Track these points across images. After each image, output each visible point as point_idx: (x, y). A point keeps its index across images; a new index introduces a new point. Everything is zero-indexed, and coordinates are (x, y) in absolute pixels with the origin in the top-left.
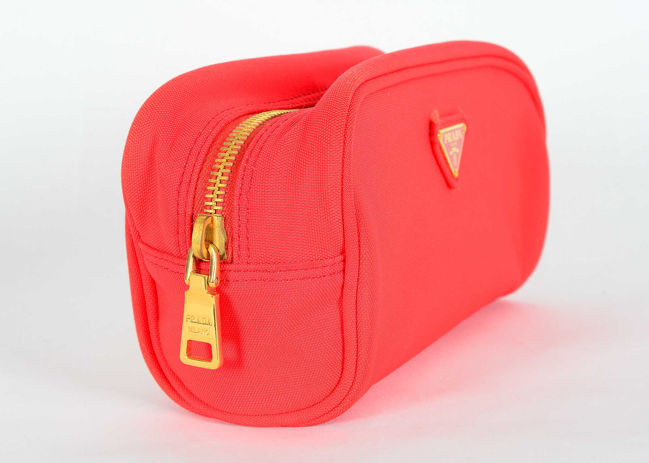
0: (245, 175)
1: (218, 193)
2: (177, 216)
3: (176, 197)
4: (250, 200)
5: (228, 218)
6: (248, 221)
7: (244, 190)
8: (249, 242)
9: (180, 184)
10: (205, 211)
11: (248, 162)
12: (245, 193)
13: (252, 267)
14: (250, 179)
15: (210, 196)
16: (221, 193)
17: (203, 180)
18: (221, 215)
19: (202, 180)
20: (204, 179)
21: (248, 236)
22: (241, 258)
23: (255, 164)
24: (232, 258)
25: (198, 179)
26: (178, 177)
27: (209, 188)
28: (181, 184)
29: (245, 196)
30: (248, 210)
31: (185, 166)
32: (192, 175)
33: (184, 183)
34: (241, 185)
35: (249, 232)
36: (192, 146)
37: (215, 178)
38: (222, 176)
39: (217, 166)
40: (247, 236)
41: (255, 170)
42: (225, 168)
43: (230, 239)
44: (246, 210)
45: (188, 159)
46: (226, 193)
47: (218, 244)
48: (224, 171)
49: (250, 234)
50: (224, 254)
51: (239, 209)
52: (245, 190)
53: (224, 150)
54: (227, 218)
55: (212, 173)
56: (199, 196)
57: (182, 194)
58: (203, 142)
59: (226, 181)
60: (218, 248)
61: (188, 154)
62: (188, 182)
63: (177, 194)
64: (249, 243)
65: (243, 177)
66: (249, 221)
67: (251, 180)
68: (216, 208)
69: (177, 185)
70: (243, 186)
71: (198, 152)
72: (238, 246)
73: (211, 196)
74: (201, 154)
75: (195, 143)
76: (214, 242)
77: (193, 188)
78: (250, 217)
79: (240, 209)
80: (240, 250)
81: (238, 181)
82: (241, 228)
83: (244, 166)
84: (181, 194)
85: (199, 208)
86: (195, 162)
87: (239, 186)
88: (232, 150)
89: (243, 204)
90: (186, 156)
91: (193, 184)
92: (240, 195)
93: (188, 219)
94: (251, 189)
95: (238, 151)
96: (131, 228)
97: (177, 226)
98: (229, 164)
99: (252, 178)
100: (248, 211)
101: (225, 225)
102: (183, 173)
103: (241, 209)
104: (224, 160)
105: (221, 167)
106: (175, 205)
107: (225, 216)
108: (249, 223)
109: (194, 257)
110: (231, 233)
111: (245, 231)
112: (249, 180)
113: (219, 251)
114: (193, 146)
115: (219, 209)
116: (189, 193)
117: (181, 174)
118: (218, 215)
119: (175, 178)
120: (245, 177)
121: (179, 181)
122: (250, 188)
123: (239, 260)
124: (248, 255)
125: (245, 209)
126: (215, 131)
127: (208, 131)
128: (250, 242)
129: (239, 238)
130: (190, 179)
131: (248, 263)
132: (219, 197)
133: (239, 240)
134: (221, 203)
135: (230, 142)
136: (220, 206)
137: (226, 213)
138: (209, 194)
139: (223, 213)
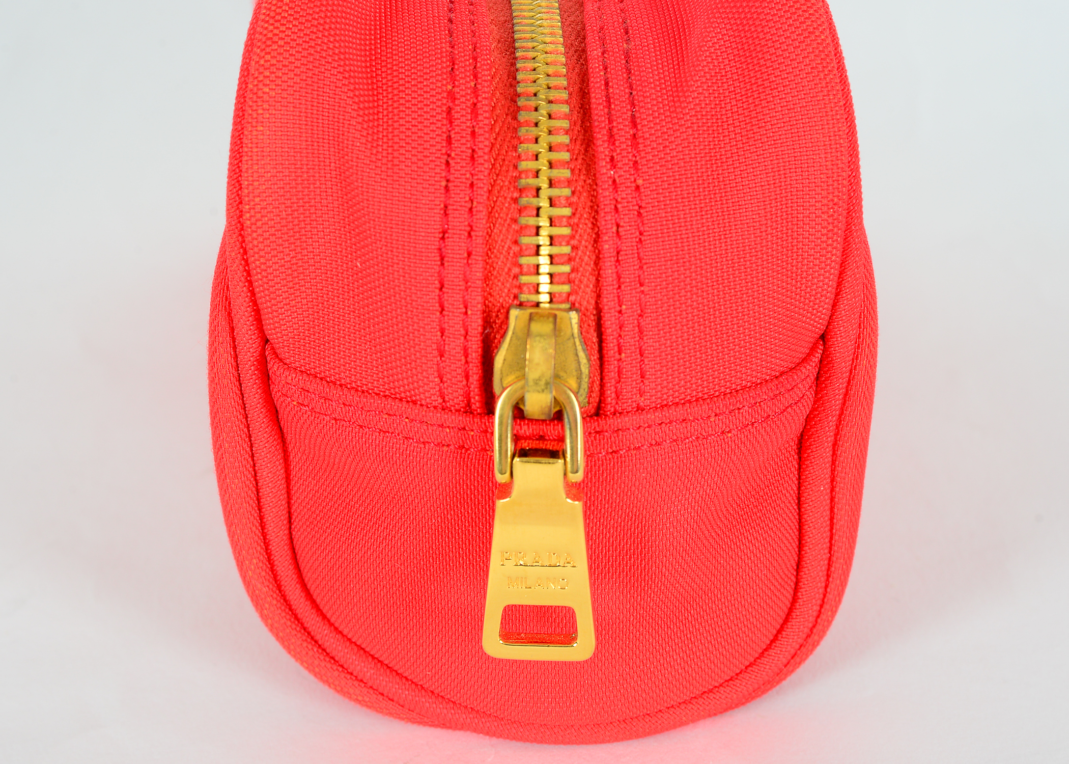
1: (553, 250)
6: (642, 312)
8: (644, 360)
9: (443, 237)
10: (522, 297)
11: (616, 165)
14: (638, 211)
16: (561, 252)
18: (569, 305)
21: (643, 347)
22: (623, 399)
23: (639, 170)
24: (600, 402)
27: (524, 240)
28: (447, 236)
30: (643, 286)
31: (447, 189)
33: (454, 233)
35: (646, 338)
37: (534, 212)
38: (552, 206)
39: (530, 181)
40: (641, 346)
41: (644, 186)
43: (596, 357)
44: (638, 288)
45: (449, 169)
46: (572, 248)
49: (647, 343)
51: (620, 287)
53: (529, 135)
55: (522, 201)
56: (497, 261)
57: (452, 260)
59: (566, 219)
61: (444, 154)
62: (464, 230)
64: (643, 364)
66: (646, 313)
67: (640, 212)
68: (553, 288)
69: (435, 239)
72: (616, 375)
78: (648, 304)
79: (623, 287)
81: (607, 219)
82: (625, 330)
83: (610, 177)
84: (449, 261)
87: (612, 230)
90: (441, 162)
92: (618, 252)
93: (477, 322)
100: (643, 289)
102: (446, 206)
103: (625, 287)
104: (543, 163)
105: (543, 182)
106: (434, 289)
107: (577, 305)
108: (646, 317)
111: (635, 338)
115: (563, 291)
116: (472, 257)
117: (440, 209)
118: (563, 306)
120: (624, 207)
123: (617, 403)
124: (640, 389)
125: (635, 285)
127: (467, 85)
128: (647, 360)
129: (620, 354)
130: (470, 220)
131: (639, 409)
132: (558, 261)
133: (621, 359)
134: (566, 276)
135: (533, 109)
136: (563, 283)
137: (579, 297)
138: (527, 256)
139: (572, 298)
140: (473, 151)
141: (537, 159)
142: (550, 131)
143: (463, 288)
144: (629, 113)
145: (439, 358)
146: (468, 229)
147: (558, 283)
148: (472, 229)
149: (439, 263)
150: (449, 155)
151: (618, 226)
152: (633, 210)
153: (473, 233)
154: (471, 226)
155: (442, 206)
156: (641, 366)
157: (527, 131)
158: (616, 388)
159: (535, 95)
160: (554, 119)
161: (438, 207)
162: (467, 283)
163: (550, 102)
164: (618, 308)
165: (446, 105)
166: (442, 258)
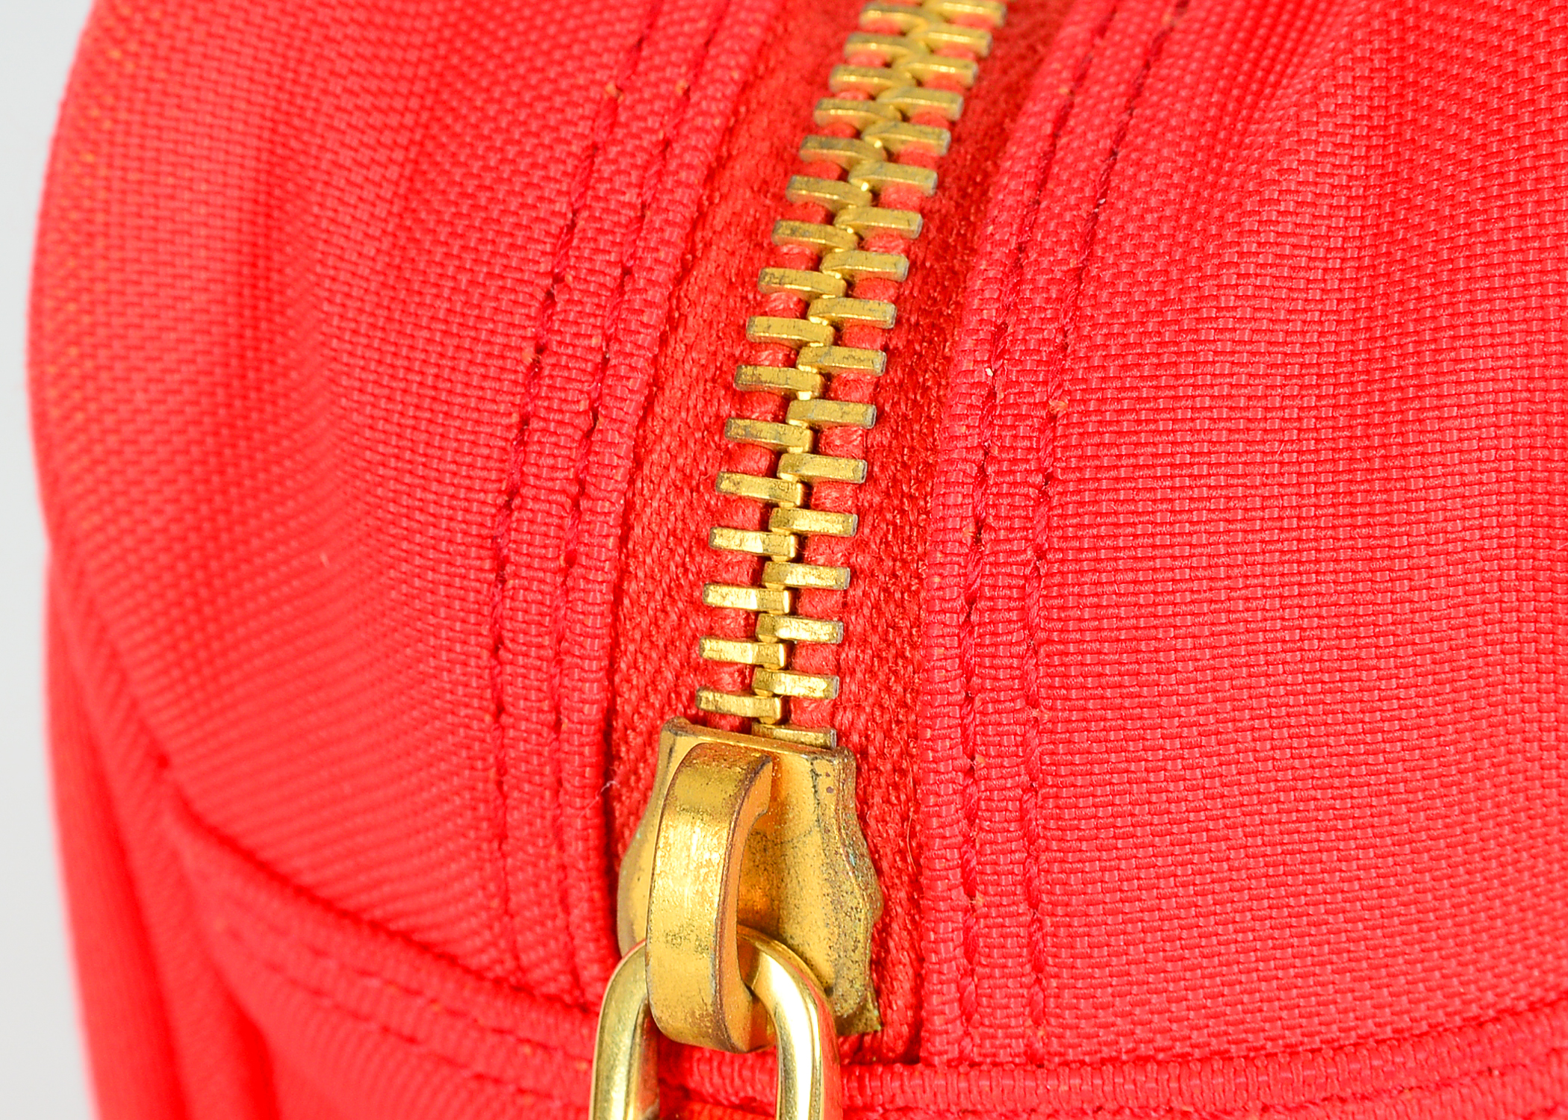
0: (996, 452)
1: (801, 576)
2: (488, 718)
3: (478, 592)
4: (1049, 641)
5: (881, 755)
6: (1033, 779)
7: (996, 564)
8: (1040, 921)
9: (508, 505)
10: (708, 700)
11: (1004, 351)
12: (1010, 587)
13: (1064, 1088)
14: (1039, 488)
15: (741, 599)
16: (820, 583)
17: (672, 471)
18: (829, 738)
19: (667, 468)
20: (681, 461)
21: (1036, 882)
22: (982, 1024)
23: (1063, 371)
24: (918, 1025)
25: (638, 463)
26: (486, 451)
27: (725, 539)
28: (517, 501)
29: (1009, 610)
30: (1035, 705)
31: (535, 371)
32: (596, 437)
33: (535, 499)
34: (972, 528)
35: (1043, 857)
36: (564, 216)
37: (764, 463)
38: (815, 449)
39: (769, 375)
40: (1030, 880)
41: (1068, 415)
42: (830, 387)
43: (903, 894)
44: (1021, 710)
45: (550, 317)
46: (855, 575)
47: (825, 944)
48: (829, 412)
49: (1048, 872)
50: (862, 1008)
51: (969, 700)
52: (1006, 564)
53: (800, 244)
54: (872, 751)
55: (738, 429)
56: (650, 588)
57: (524, 572)
58: (641, 186)
59: (848, 491)
60: (827, 969)
61: (546, 274)
62: (563, 492)
63: (491, 571)
64: (1040, 929)
65: (982, 470)
66: (1044, 785)
67: (1045, 494)
68: (792, 685)
69: (486, 509)
70: (985, 536)
71: (620, 263)
72: (959, 952)
73: (745, 599)
74: (642, 283)
75: (582, 195)
76: (792, 930)
77: (607, 536)
78: (1047, 759)
79: (977, 703)
80: (979, 970)
81: (951, 501)
82: (981, 829)
83: (980, 384)
84: (516, 575)
85: (659, 671)
86: (608, 339)
87: (958, 535)
88: (862, 243)
89: (996, 668)
90: (532, 296)
91: (608, 506)
92: (971, 600)
93: (581, 754)
94: (1050, 563)
95: (907, 252)
96: (96, 711)
97: (491, 787)
98: (860, 361)
99: (1049, 478)
100: (1035, 713)
101: (863, 801)
102: (525, 420)
103: (984, 703)
104: (817, 326)
105: (805, 379)
106: (478, 649)
107: (855, 738)
108: (1045, 798)
109: (651, 1029)
110: (904, 859)
111: (1012, 852)
112: (1027, 496)
113: (828, 991)
114: (575, 212)
115: (819, 694)
116: (577, 571)
117: (509, 427)
118: (810, 737)
119: (468, 459)
120: (999, 473)
121: (500, 481)
122: (1041, 554)
123: (967, 1034)
124: (1031, 1003)
125: (1013, 700)
126: (710, 91)
127: (663, 89)
128: (1048, 921)
129: (971, 895)
130: (580, 465)
131: (1034, 1060)
132: (810, 609)
133: (974, 909)
134: (827, 652)
135: (836, 174)
136: (819, 673)
137: (863, 718)
138: (726, 583)
139: (844, 718)
140: (627, 272)
141: (804, 316)
142: (861, 238)
143: (550, 653)
144: (1085, 208)
145: (495, 845)
146: (574, 489)
147: (804, 672)
148: (583, 493)
149: (492, 576)
150: (558, 279)
151: (980, 525)
152: (1025, 483)
153: (584, 504)
154: (582, 484)
155: (515, 418)
156: (1031, 936)
157: (793, 232)
158: (961, 990)
159: (858, 134)
160: (889, 206)
161: (505, 421)
162: (559, 642)
163: (892, 157)
164: (964, 762)
165: (584, 137)
166: (501, 563)
